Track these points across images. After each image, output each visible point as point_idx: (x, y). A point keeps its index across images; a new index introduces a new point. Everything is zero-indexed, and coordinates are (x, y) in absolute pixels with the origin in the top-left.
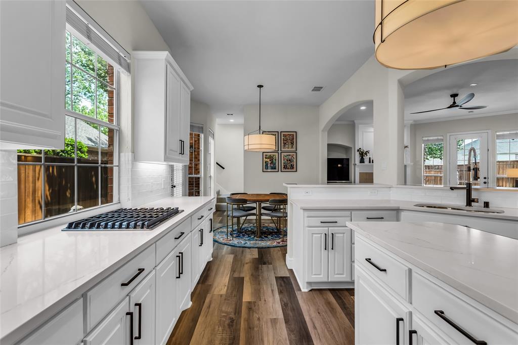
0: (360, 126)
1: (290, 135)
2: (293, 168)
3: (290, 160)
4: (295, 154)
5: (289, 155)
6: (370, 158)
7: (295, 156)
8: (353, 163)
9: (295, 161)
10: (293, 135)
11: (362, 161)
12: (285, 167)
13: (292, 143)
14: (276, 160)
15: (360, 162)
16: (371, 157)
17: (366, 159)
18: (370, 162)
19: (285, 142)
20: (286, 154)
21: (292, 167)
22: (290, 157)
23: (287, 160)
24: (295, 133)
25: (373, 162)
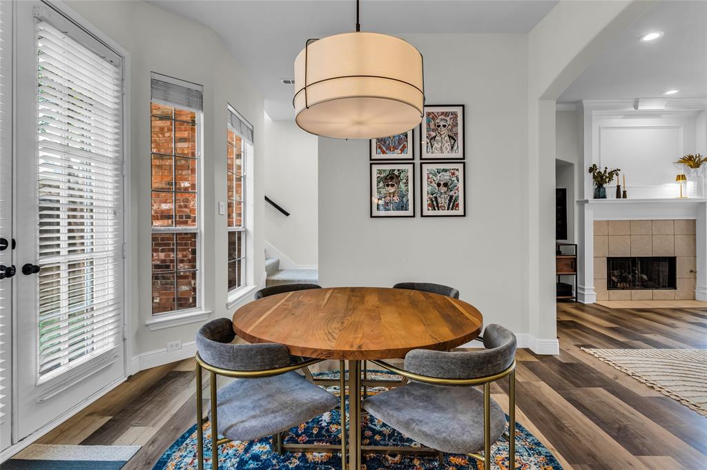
0: (595, 113)
1: (446, 114)
2: (455, 206)
3: (446, 185)
4: (460, 167)
5: (445, 171)
6: (618, 187)
7: (460, 174)
8: (576, 198)
9: (460, 185)
10: (455, 114)
11: (600, 194)
12: (435, 204)
13: (453, 138)
14: (406, 184)
15: (595, 198)
16: (621, 184)
17: (610, 188)
18: (618, 196)
19: (433, 134)
20: (435, 167)
21: (453, 203)
22: (446, 177)
23: (439, 185)
24: (459, 110)
25: (625, 196)
